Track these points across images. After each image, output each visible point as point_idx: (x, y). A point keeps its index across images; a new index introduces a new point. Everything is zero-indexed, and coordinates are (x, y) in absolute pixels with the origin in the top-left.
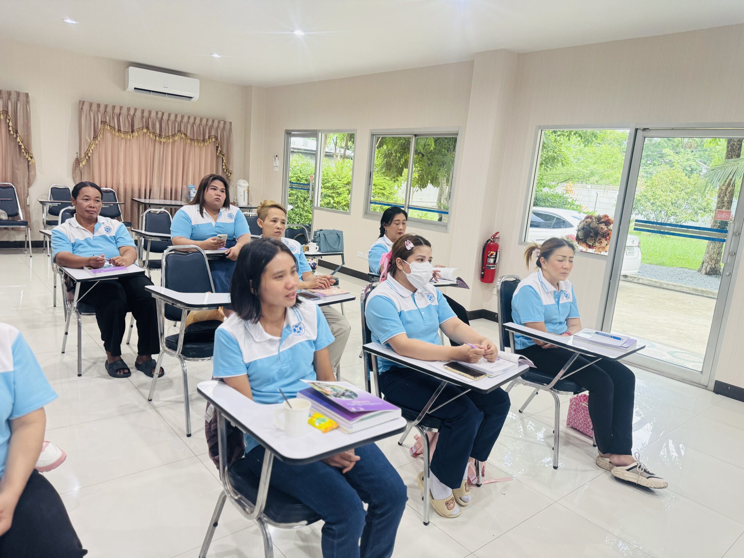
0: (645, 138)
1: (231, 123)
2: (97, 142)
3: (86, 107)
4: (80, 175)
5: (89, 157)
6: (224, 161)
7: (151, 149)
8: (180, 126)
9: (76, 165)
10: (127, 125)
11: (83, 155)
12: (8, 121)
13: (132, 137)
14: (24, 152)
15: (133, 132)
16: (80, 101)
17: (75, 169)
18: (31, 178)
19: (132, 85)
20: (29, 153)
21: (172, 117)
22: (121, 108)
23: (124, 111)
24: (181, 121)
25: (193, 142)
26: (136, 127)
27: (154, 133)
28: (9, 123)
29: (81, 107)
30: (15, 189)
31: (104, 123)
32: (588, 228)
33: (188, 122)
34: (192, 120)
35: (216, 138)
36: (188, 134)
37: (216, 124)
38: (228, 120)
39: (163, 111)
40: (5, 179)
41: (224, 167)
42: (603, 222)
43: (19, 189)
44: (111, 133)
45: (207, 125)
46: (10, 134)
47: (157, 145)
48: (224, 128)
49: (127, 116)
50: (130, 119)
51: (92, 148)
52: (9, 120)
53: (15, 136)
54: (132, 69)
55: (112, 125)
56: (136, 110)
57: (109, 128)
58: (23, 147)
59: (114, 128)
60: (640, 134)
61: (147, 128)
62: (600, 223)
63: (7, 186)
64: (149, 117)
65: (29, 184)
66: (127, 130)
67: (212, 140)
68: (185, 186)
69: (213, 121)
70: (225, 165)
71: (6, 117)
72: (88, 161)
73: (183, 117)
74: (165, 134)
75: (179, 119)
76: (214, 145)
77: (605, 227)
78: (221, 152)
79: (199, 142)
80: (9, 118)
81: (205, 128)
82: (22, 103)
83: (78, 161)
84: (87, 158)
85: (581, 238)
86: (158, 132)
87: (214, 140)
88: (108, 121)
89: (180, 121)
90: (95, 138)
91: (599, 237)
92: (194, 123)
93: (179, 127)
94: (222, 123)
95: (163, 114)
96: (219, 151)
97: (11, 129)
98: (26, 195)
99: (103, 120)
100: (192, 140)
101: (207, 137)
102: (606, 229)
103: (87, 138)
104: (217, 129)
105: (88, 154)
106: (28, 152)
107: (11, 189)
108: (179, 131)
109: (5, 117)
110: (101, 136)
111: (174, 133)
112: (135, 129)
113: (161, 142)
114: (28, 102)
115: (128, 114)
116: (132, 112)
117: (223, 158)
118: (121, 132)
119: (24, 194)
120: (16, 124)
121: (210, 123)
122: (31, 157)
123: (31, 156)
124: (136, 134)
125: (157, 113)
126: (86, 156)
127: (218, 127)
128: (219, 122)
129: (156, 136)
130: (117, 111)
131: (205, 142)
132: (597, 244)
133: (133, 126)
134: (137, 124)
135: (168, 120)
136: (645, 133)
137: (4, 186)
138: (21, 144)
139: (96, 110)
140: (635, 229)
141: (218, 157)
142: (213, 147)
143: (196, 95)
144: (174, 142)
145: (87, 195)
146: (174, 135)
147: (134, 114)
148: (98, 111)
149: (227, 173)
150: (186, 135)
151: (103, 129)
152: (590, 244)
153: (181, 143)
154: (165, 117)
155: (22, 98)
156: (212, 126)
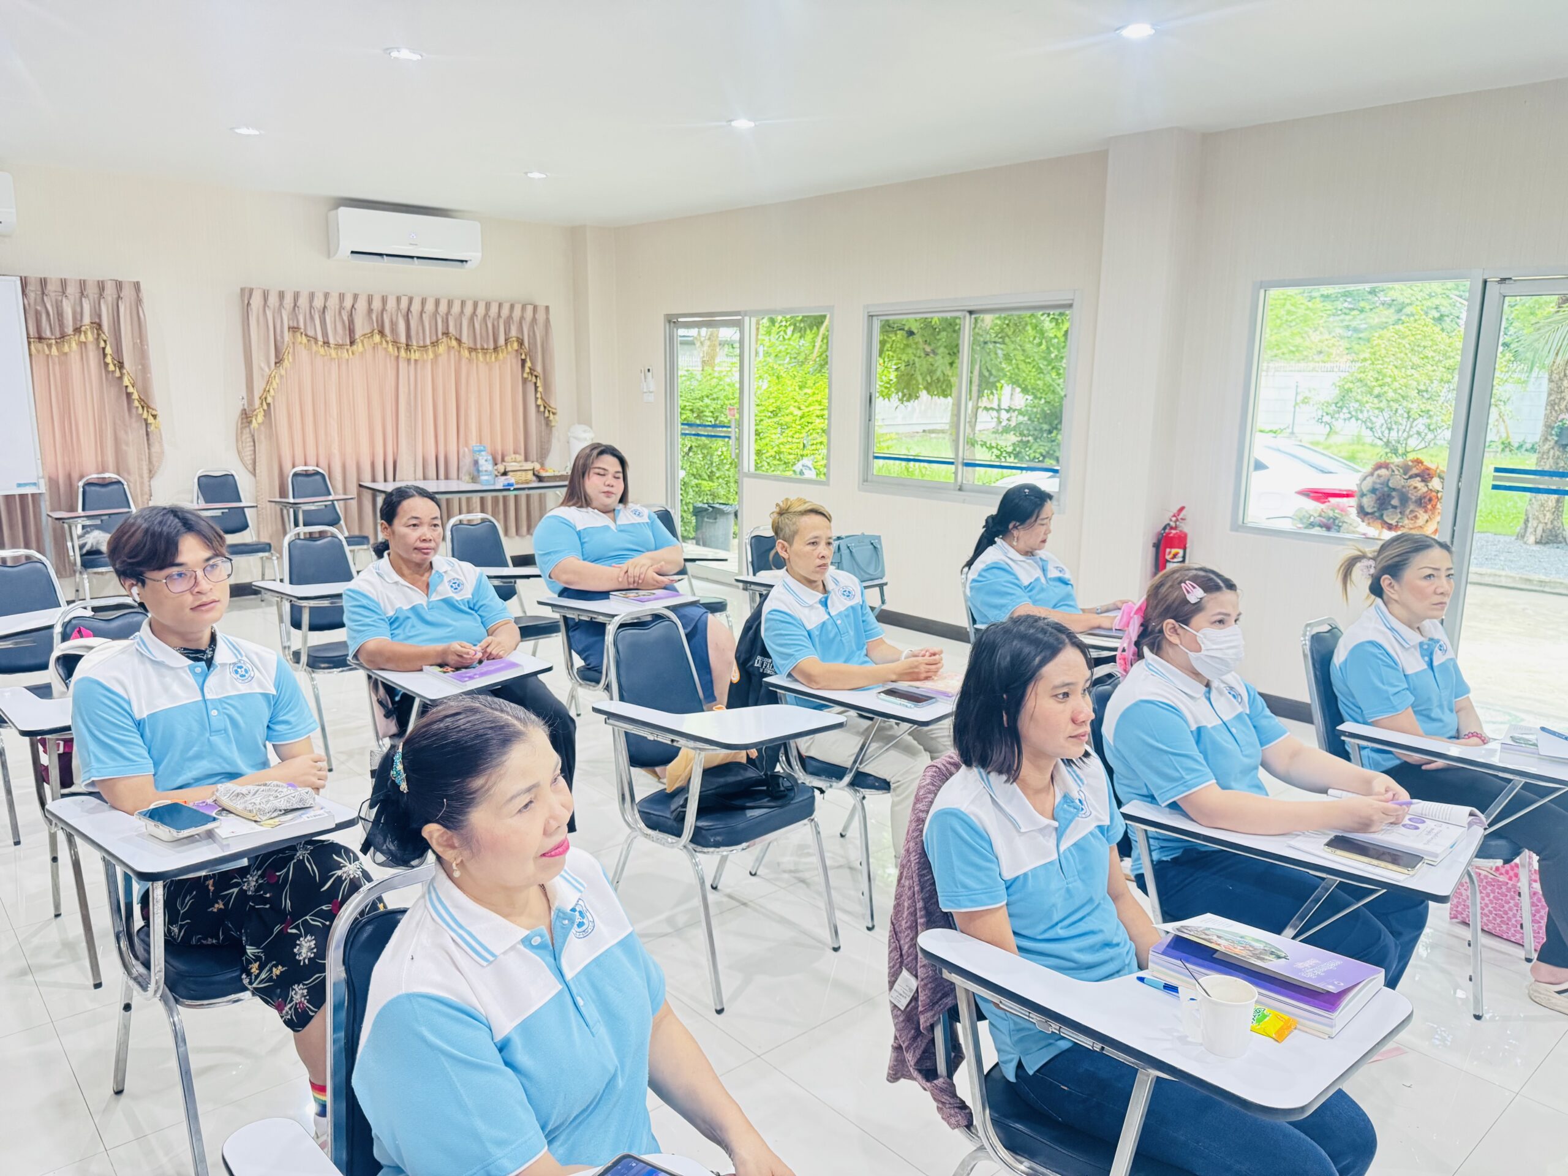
0: (1504, 296)
1: (547, 308)
2: (283, 372)
3: (256, 301)
4: (252, 444)
5: (268, 405)
6: (540, 389)
7: (391, 374)
8: (446, 322)
9: (242, 423)
10: (341, 331)
11: (257, 402)
12: (102, 344)
13: (353, 354)
14: (137, 408)
15: (352, 343)
16: (242, 290)
17: (242, 433)
18: (154, 459)
19: (347, 245)
20: (148, 407)
21: (430, 306)
22: (326, 296)
23: (333, 302)
24: (448, 313)
25: (474, 354)
26: (358, 334)
27: (395, 342)
28: (104, 349)
29: (246, 302)
30: (126, 487)
31: (294, 329)
32: (1386, 489)
33: (462, 313)
34: (469, 310)
35: (521, 343)
36: (464, 339)
37: (517, 312)
38: (541, 303)
39: (410, 295)
40: (103, 467)
41: (539, 402)
42: (1417, 475)
43: (132, 485)
44: (310, 349)
45: (499, 316)
46: (107, 371)
47: (403, 365)
48: (534, 320)
49: (340, 313)
50: (345, 318)
51: (275, 385)
52: (105, 341)
53: (118, 374)
54: (345, 213)
55: (311, 333)
56: (356, 297)
57: (304, 340)
58: (135, 396)
59: (316, 340)
60: (1493, 290)
61: (382, 333)
62: (1411, 477)
63: (107, 481)
64: (384, 309)
65: (150, 471)
66: (341, 342)
67: (512, 347)
68: (466, 450)
69: (512, 307)
70: (542, 398)
71: (98, 335)
72: (267, 413)
73: (450, 304)
74: (418, 342)
75: (443, 308)
76: (517, 356)
77: (1423, 484)
78: (532, 370)
79: (485, 354)
80: (105, 338)
81: (496, 323)
82: (128, 305)
83: (246, 417)
84: (265, 407)
85: (1369, 510)
86: (403, 339)
87: (516, 346)
88: (302, 325)
89: (445, 312)
90: (279, 362)
91: (1412, 507)
92: (474, 313)
93: (445, 325)
94: (530, 309)
95: (411, 300)
96: (527, 370)
97: (109, 360)
98: (146, 497)
99: (291, 325)
100: (471, 350)
101: (502, 341)
102: (1425, 489)
103: (262, 365)
104: (521, 323)
105: (266, 398)
106: (145, 405)
107: (115, 487)
108: (446, 334)
109: (95, 336)
110: (291, 360)
111: (434, 339)
112: (357, 336)
113: (409, 360)
114: (139, 301)
115: (341, 308)
116: (348, 304)
117: (535, 383)
118: (329, 346)
119: (142, 495)
120: (118, 350)
121: (505, 312)
122: (154, 416)
123: (154, 413)
124: (358, 347)
125: (398, 299)
126: (262, 404)
127: (522, 318)
128: (524, 308)
129: (398, 348)
130: (318, 303)
131: (498, 354)
132: (1406, 521)
133: (351, 331)
134: (361, 327)
135: (422, 312)
136: (1505, 288)
137: (100, 482)
138: (130, 390)
139: (277, 304)
140: (1495, 487)
141: (525, 381)
142: (514, 361)
143: (474, 255)
144: (436, 356)
145: (414, 515)
146: (435, 344)
147: (353, 306)
148: (281, 304)
149: (547, 414)
150: (459, 341)
151: (294, 343)
152: (1390, 522)
153: (449, 360)
154: (416, 307)
155: (128, 293)
156: (510, 317)
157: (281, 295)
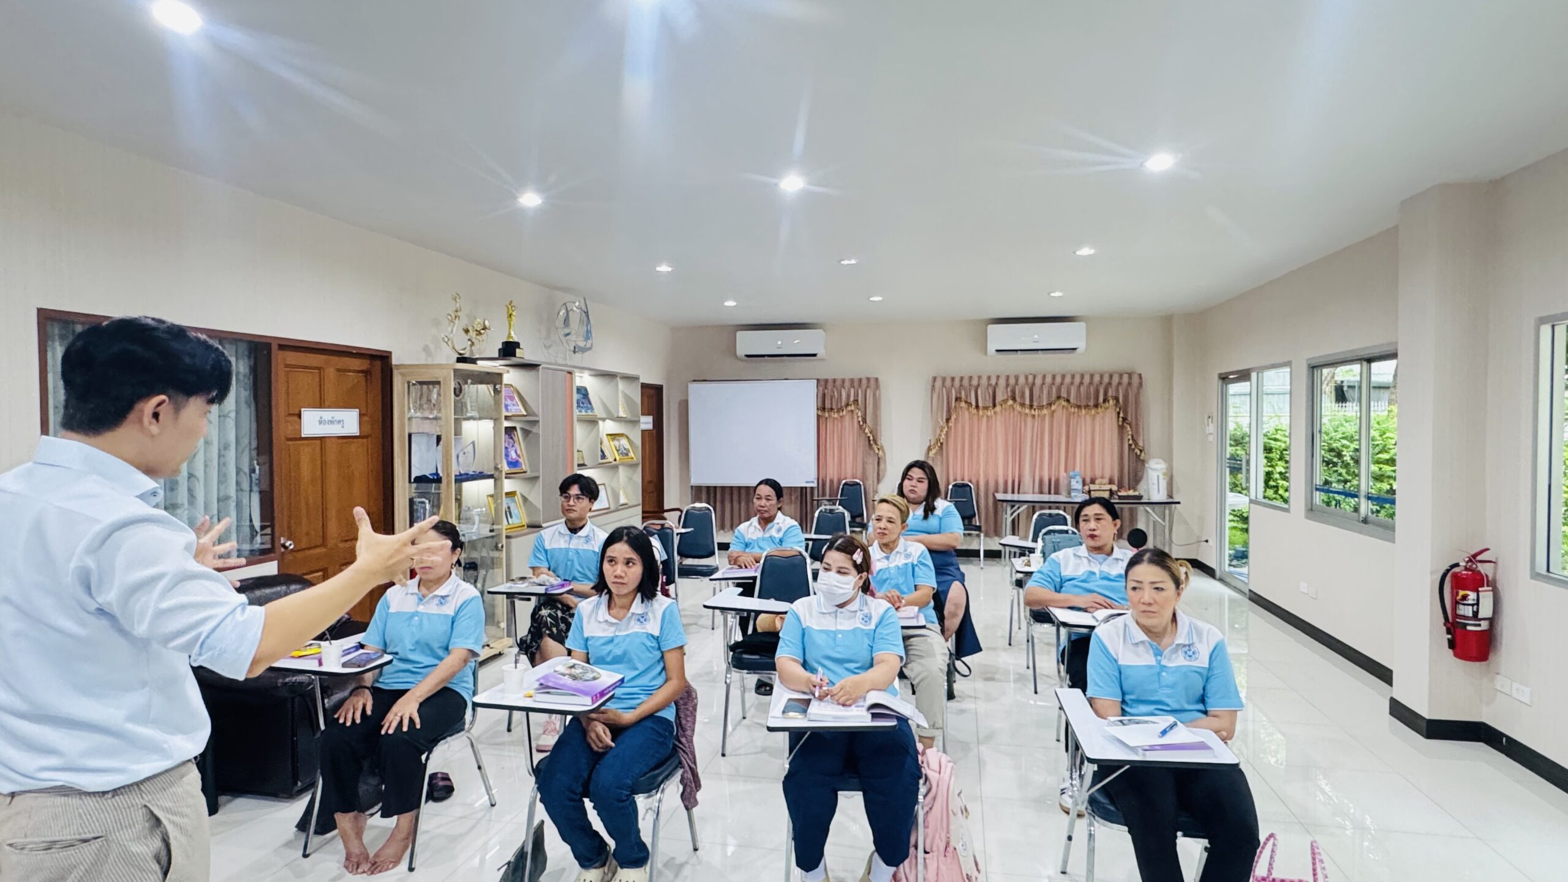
1: (1141, 375)
2: (950, 424)
3: (938, 384)
5: (942, 443)
6: (1131, 433)
7: (1021, 425)
8: (1059, 390)
10: (987, 398)
11: (934, 442)
13: (993, 413)
14: (873, 444)
15: (994, 406)
16: (932, 377)
18: (880, 473)
19: (992, 347)
22: (980, 377)
23: (984, 381)
24: (1062, 384)
25: (1080, 410)
26: (999, 399)
27: (1023, 405)
28: (859, 413)
29: (934, 384)
31: (959, 399)
33: (1072, 383)
34: (1077, 380)
35: (1117, 399)
36: (1072, 401)
37: (1116, 380)
38: (1136, 372)
39: (1034, 374)
40: (855, 476)
41: (1130, 442)
43: (866, 486)
44: (968, 410)
45: (1100, 383)
46: (859, 425)
47: (1028, 419)
48: (1129, 384)
49: (988, 387)
50: (991, 391)
51: (945, 432)
52: (858, 410)
53: (864, 426)
54: (992, 328)
55: (969, 401)
56: (998, 377)
57: (965, 405)
58: (871, 438)
59: (971, 405)
61: (1014, 399)
64: (1017, 384)
65: (878, 479)
66: (987, 406)
67: (1109, 404)
69: (1111, 376)
70: (1132, 439)
71: (857, 406)
72: (941, 448)
73: (1064, 377)
74: (1038, 403)
75: (1058, 380)
76: (1113, 410)
78: (1125, 419)
79: (1089, 409)
80: (859, 408)
81: (1097, 387)
82: (872, 389)
83: (929, 450)
84: (939, 444)
86: (1027, 402)
87: (1112, 403)
88: (964, 397)
89: (1059, 383)
90: (949, 419)
92: (1081, 382)
94: (1126, 377)
95: (1037, 375)
96: (1121, 419)
97: (861, 419)
99: (957, 396)
100: (1078, 407)
101: (1101, 400)
103: (940, 420)
104: (1118, 386)
105: (941, 439)
106: (876, 443)
107: (859, 486)
108: (1059, 397)
109: (855, 407)
110: (956, 417)
111: (1050, 401)
112: (998, 402)
113: (1033, 415)
114: (877, 387)
115: (989, 385)
116: (993, 382)
117: (1127, 429)
118: (979, 408)
120: (866, 414)
121: (1106, 379)
122: (879, 449)
123: (880, 447)
124: (998, 408)
125: (1028, 376)
127: (1119, 384)
128: (1121, 376)
129: (1025, 408)
131: (1098, 409)
133: (994, 399)
134: (1001, 396)
135: (1043, 384)
138: (869, 435)
139: (950, 384)
142: (1112, 413)
143: (1081, 345)
144: (1051, 412)
146: (1050, 404)
147: (996, 383)
148: (952, 385)
149: (1135, 451)
150: (1069, 401)
151: (958, 407)
153: (1065, 413)
154: (1038, 381)
155: (872, 383)
156: (1110, 384)
157: (953, 379)
